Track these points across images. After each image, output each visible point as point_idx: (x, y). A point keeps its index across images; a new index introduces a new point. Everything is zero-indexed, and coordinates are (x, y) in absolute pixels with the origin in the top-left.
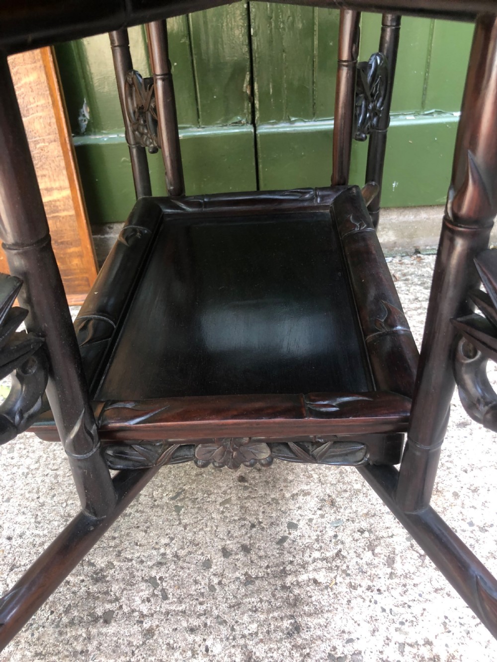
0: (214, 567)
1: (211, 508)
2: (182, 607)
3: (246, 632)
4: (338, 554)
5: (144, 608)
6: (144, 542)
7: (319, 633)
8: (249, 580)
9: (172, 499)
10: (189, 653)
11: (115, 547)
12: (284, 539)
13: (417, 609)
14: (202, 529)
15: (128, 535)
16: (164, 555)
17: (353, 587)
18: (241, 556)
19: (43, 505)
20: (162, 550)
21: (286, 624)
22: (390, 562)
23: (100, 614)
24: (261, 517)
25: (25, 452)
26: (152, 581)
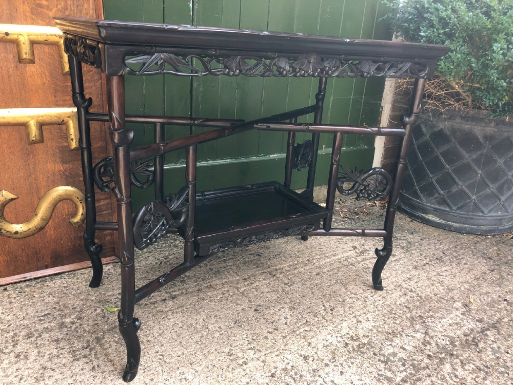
0: (270, 338)
1: (253, 322)
2: (269, 351)
3: (295, 350)
4: (307, 321)
5: (256, 356)
6: (237, 339)
7: (317, 342)
8: (285, 337)
9: (235, 324)
10: (282, 362)
11: (227, 344)
12: (286, 323)
13: (339, 327)
14: (255, 329)
15: (228, 339)
16: (248, 340)
17: (318, 328)
18: (276, 331)
19: (181, 342)
20: (247, 339)
21: (306, 343)
22: (324, 318)
23: (241, 363)
24: (273, 319)
25: (149, 328)
26: (251, 349)
